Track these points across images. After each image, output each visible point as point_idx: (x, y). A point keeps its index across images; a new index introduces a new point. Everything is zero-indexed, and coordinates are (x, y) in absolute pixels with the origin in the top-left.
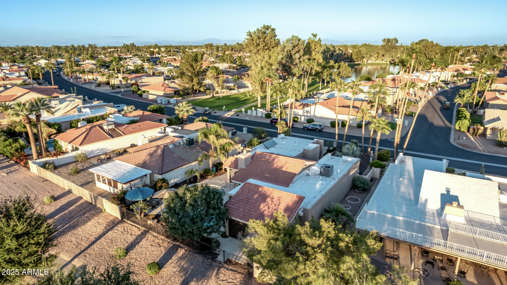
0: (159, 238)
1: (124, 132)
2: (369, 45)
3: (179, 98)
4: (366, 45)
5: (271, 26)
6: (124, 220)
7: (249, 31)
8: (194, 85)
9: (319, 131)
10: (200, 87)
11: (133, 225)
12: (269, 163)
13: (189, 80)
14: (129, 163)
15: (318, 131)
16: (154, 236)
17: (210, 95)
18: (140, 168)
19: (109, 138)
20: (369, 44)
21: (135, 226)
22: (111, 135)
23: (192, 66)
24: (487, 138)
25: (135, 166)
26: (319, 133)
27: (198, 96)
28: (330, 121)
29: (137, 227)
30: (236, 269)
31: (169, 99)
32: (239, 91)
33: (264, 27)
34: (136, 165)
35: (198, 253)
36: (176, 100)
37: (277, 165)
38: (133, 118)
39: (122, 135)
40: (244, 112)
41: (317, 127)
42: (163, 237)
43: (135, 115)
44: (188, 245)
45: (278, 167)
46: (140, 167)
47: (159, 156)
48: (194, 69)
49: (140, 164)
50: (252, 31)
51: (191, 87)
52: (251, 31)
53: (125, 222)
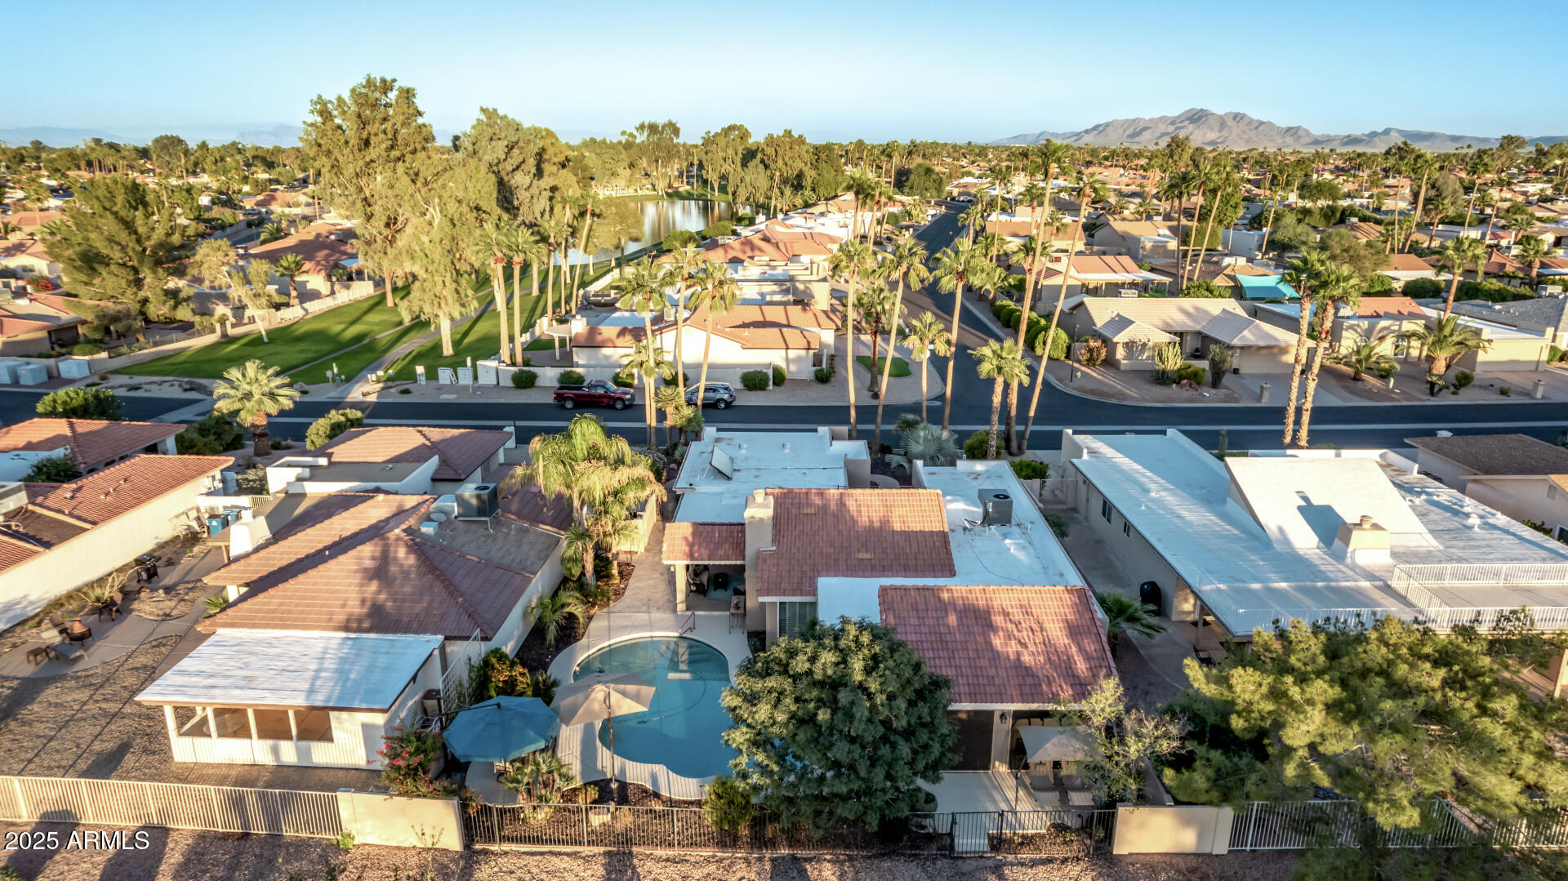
0: (693, 859)
1: (76, 512)
2: (604, 142)
3: (96, 356)
4: (593, 141)
5: (394, 80)
6: (478, 847)
7: (320, 97)
8: (145, 301)
9: (726, 408)
10: (175, 307)
11: (542, 854)
12: (835, 516)
13: (129, 282)
14: (304, 628)
15: (723, 405)
16: (667, 860)
17: (213, 331)
18: (372, 635)
19: (37, 552)
20: (604, 140)
21: (552, 853)
22: (26, 535)
23: (129, 226)
24: (1122, 368)
25: (343, 634)
26: (727, 411)
27: (171, 342)
28: (740, 372)
29: (567, 854)
30: (1044, 856)
31: (51, 362)
32: (306, 310)
33: (370, 83)
34: (347, 629)
35: (883, 855)
36: (89, 363)
37: (865, 519)
38: (43, 455)
39: (85, 530)
40: (423, 378)
41: (718, 396)
42: (707, 852)
43: (35, 440)
44: (823, 843)
45: (877, 525)
46: (369, 631)
47: (420, 574)
48: (139, 241)
49: (360, 621)
50: (330, 96)
51: (134, 307)
52: (326, 97)
53: (486, 852)
